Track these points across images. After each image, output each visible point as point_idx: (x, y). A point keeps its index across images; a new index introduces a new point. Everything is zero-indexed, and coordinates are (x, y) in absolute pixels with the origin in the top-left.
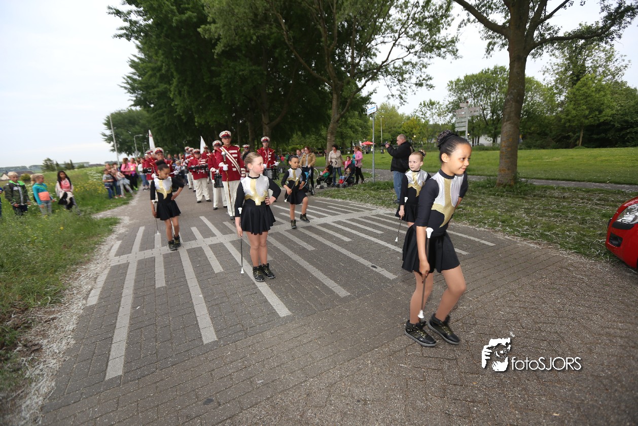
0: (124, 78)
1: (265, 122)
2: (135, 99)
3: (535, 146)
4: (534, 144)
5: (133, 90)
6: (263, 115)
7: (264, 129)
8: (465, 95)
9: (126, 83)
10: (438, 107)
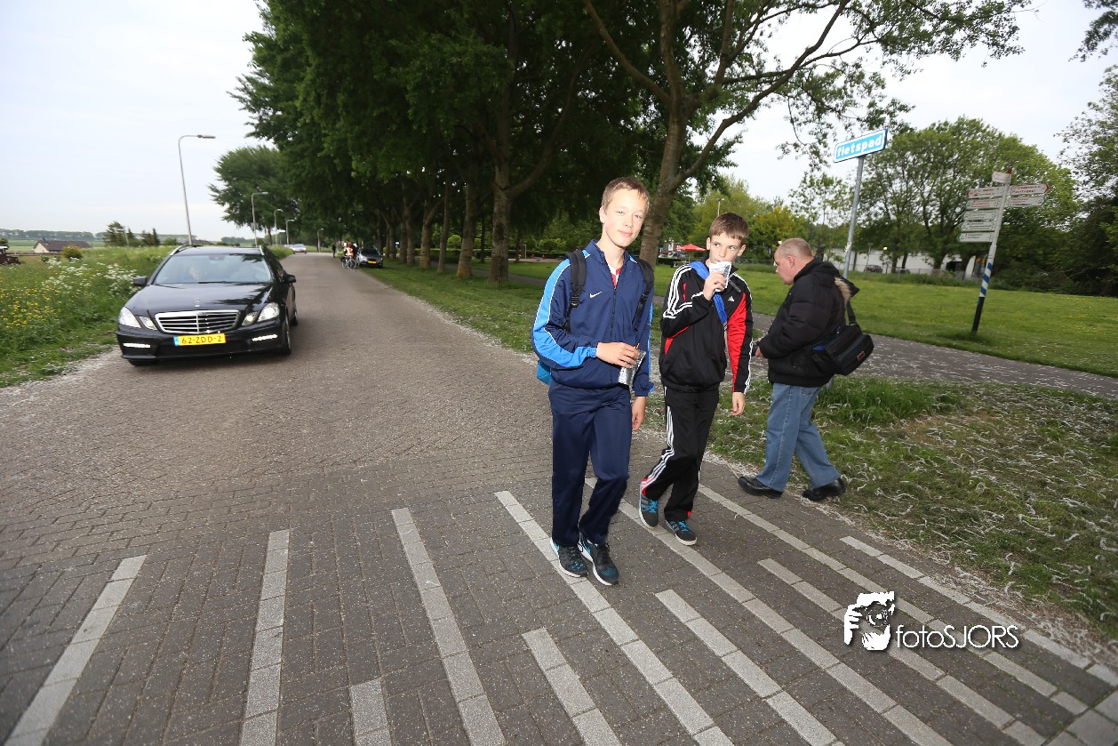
0: (240, 80)
1: (500, 185)
2: (257, 122)
3: (1027, 284)
4: (1026, 280)
5: (255, 104)
6: (497, 169)
7: (496, 199)
8: (891, 171)
9: (243, 90)
10: (838, 188)
